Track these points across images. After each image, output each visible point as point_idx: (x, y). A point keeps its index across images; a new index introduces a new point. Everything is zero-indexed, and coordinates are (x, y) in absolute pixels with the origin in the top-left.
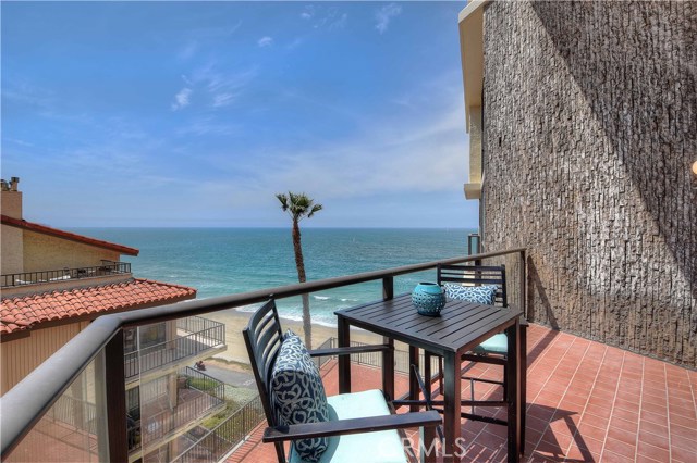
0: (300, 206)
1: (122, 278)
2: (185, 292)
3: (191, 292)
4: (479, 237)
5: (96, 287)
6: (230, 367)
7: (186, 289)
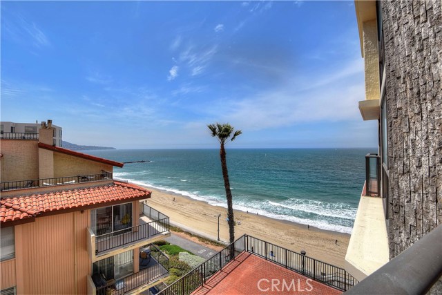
0: (223, 133)
1: (107, 183)
2: (144, 193)
3: (147, 193)
4: (378, 159)
5: (89, 188)
6: (193, 239)
7: (145, 191)
